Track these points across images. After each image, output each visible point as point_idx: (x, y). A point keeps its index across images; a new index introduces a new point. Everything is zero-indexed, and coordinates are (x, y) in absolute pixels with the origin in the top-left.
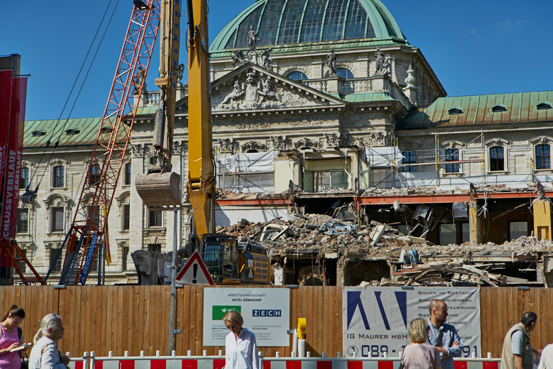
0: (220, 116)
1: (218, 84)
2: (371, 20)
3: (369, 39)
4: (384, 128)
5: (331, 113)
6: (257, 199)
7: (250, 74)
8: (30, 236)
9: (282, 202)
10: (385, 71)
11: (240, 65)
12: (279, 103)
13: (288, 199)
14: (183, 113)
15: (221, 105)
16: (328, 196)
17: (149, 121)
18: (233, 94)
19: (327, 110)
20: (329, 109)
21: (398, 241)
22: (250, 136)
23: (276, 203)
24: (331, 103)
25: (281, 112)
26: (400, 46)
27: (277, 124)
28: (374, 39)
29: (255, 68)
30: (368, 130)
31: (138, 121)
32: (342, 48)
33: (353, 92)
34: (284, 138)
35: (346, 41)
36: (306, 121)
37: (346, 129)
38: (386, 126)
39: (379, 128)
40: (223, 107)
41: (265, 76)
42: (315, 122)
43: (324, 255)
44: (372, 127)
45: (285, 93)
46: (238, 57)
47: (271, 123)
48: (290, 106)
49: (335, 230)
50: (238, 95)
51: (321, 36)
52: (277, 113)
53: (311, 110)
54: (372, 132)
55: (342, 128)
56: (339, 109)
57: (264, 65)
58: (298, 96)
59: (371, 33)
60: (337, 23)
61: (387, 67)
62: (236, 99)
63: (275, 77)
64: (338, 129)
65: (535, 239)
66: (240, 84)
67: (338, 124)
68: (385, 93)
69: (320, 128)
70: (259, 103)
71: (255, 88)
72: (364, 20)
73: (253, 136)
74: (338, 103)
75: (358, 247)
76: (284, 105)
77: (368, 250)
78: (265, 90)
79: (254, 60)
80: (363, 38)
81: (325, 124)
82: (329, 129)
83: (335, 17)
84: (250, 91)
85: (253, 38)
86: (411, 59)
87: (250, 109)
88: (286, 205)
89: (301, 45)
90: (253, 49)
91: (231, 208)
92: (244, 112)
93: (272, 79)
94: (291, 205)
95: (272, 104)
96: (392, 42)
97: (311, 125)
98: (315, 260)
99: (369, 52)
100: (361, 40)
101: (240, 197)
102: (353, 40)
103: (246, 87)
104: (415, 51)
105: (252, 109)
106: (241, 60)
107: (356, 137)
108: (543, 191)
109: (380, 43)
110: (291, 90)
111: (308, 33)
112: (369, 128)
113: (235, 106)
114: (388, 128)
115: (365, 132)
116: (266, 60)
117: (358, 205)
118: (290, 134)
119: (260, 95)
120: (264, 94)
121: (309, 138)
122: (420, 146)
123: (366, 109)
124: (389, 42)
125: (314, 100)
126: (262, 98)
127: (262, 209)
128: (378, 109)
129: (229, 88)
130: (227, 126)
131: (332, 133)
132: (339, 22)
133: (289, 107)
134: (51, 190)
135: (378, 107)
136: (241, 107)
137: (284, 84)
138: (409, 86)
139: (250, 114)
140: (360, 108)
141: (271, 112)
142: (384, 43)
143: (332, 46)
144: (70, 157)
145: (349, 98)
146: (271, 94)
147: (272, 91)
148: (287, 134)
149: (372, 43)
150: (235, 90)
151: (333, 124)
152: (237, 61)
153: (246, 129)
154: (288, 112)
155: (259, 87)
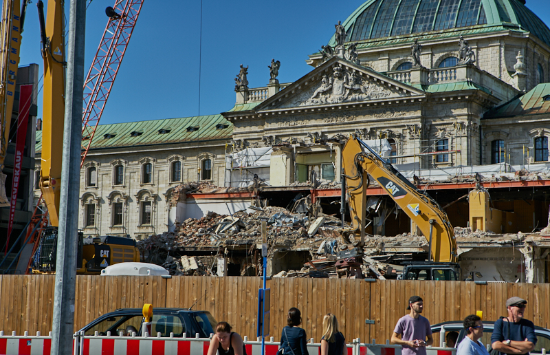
0: (309, 110)
1: (307, 79)
2: (484, 6)
3: (479, 26)
4: (466, 117)
5: (413, 104)
6: (227, 193)
7: (336, 68)
8: (152, 227)
9: (248, 195)
10: (468, 59)
11: (328, 59)
12: (364, 96)
13: (252, 192)
14: (276, 108)
15: (311, 99)
16: (288, 189)
17: (247, 117)
18: (321, 88)
19: (409, 101)
20: (410, 100)
21: (334, 232)
22: (337, 129)
23: (243, 196)
24: (412, 94)
25: (365, 105)
26: (510, 32)
27: (362, 117)
28: (484, 26)
29: (341, 62)
30: (450, 120)
31: (238, 118)
32: (450, 36)
33: (437, 82)
34: (369, 130)
35: (457, 29)
36: (389, 112)
37: (429, 120)
38: (468, 115)
39: (461, 117)
40: (313, 101)
41: (350, 69)
42: (398, 114)
43: (255, 246)
44: (454, 117)
45: (370, 85)
46: (327, 51)
47: (357, 116)
48: (374, 98)
49: (280, 222)
50: (326, 89)
51: (433, 25)
52: (361, 106)
53: (394, 102)
54: (454, 121)
55: (424, 118)
56: (420, 100)
57: (350, 59)
58: (382, 88)
59: (482, 20)
60: (450, 11)
61: (470, 55)
62: (324, 93)
63: (360, 70)
64: (419, 119)
65: (470, 230)
66: (327, 78)
67: (420, 115)
68: (468, 82)
69: (403, 119)
70: (345, 96)
71: (341, 82)
72: (477, 7)
73: (340, 129)
74: (419, 93)
75: (286, 238)
76: (369, 97)
77: (295, 241)
78: (350, 83)
79: (340, 55)
80: (474, 25)
81: (408, 115)
82: (411, 120)
83: (449, 6)
84: (337, 84)
85: (340, 33)
86: (524, 45)
87: (336, 103)
88: (250, 198)
89: (412, 35)
90: (340, 44)
91: (204, 201)
92: (331, 105)
93: (357, 72)
94: (254, 198)
95: (357, 97)
96: (502, 28)
97: (394, 117)
98: (248, 250)
99: (478, 40)
100: (472, 28)
101: (212, 191)
102: (464, 28)
103: (333, 81)
104: (527, 36)
105: (337, 103)
106: (329, 55)
107: (439, 127)
108: (481, 181)
109: (490, 29)
110: (375, 82)
111: (421, 23)
112: (451, 118)
113: (323, 100)
114: (470, 117)
115: (448, 122)
116: (352, 53)
117: (314, 197)
118: (375, 126)
119: (346, 88)
120: (349, 87)
121: (392, 129)
122: (508, 135)
123: (448, 99)
124: (499, 28)
125: (397, 91)
126: (348, 91)
127: (232, 202)
128: (459, 98)
129: (318, 83)
130: (316, 120)
131: (413, 124)
132: (452, 10)
133: (374, 100)
134: (170, 184)
135: (459, 96)
136: (329, 101)
137: (368, 77)
138: (518, 72)
139: (336, 107)
140: (442, 98)
141: (356, 105)
142: (494, 29)
143: (442, 35)
144: (186, 153)
145: (432, 89)
146: (356, 87)
147: (358, 84)
148: (372, 127)
149: (482, 30)
150: (323, 85)
151: (415, 115)
152: (325, 56)
153: (334, 122)
154: (372, 104)
155: (345, 80)
